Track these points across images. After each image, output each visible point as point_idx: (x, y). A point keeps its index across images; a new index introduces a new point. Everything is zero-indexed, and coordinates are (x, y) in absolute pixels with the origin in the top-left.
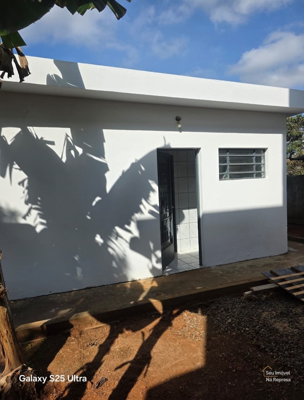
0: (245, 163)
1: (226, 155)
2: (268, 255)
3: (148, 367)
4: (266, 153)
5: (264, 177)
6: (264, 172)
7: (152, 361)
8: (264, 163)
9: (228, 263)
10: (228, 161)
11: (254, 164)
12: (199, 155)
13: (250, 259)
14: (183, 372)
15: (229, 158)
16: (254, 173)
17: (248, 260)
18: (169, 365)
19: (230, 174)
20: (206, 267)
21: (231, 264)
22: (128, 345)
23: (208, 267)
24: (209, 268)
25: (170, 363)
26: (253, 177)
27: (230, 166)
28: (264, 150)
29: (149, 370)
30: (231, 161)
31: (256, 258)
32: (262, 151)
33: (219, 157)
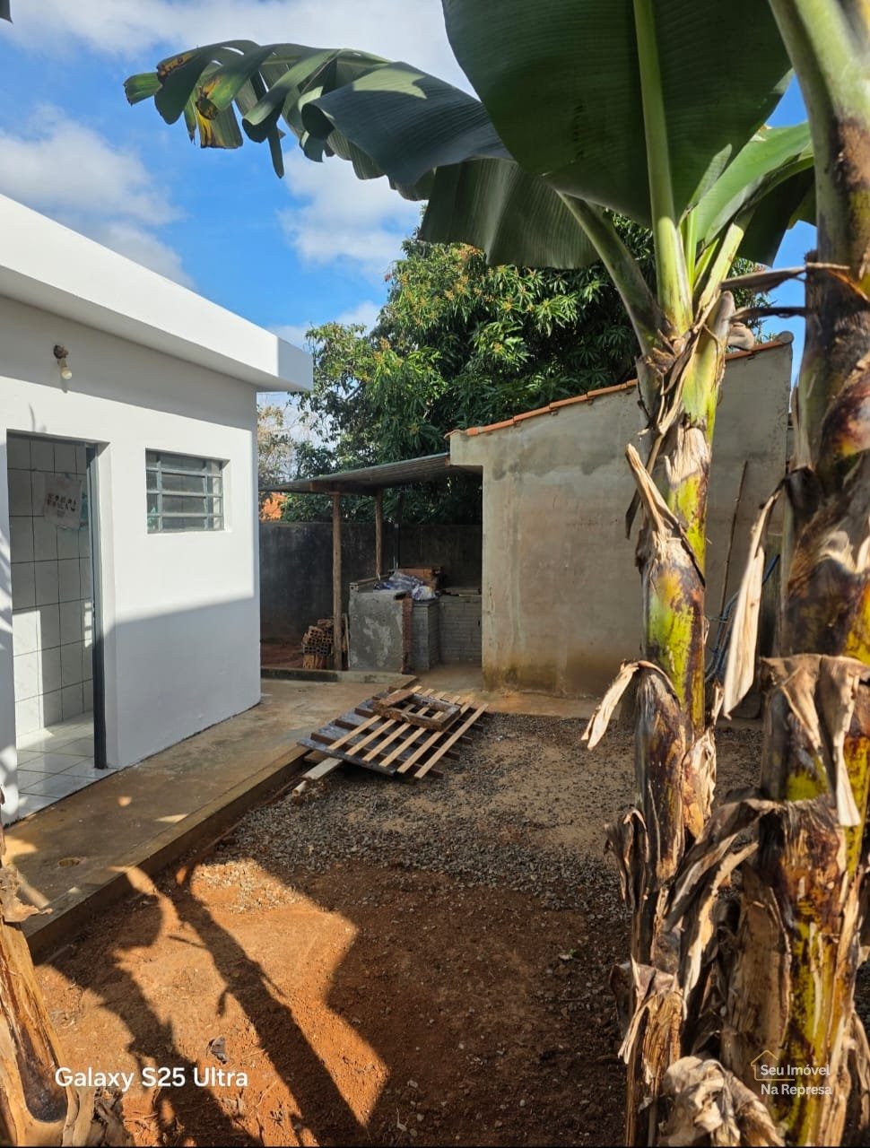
0: (191, 491)
1: (155, 467)
2: (231, 714)
3: (269, 981)
4: (224, 470)
5: (222, 527)
6: (221, 517)
7: (266, 968)
8: (220, 495)
9: (163, 748)
10: (159, 484)
11: (204, 495)
12: (101, 460)
13: (202, 729)
14: (339, 953)
15: (161, 475)
16: (205, 518)
17: (199, 733)
18: (303, 959)
19: (163, 518)
20: (120, 769)
21: (169, 748)
22: (177, 971)
23: (125, 768)
24: (128, 770)
25: (303, 954)
26: (204, 526)
27: (164, 496)
28: (221, 464)
29: (277, 984)
30: (165, 486)
31: (213, 725)
32: (214, 466)
33: (147, 471)
